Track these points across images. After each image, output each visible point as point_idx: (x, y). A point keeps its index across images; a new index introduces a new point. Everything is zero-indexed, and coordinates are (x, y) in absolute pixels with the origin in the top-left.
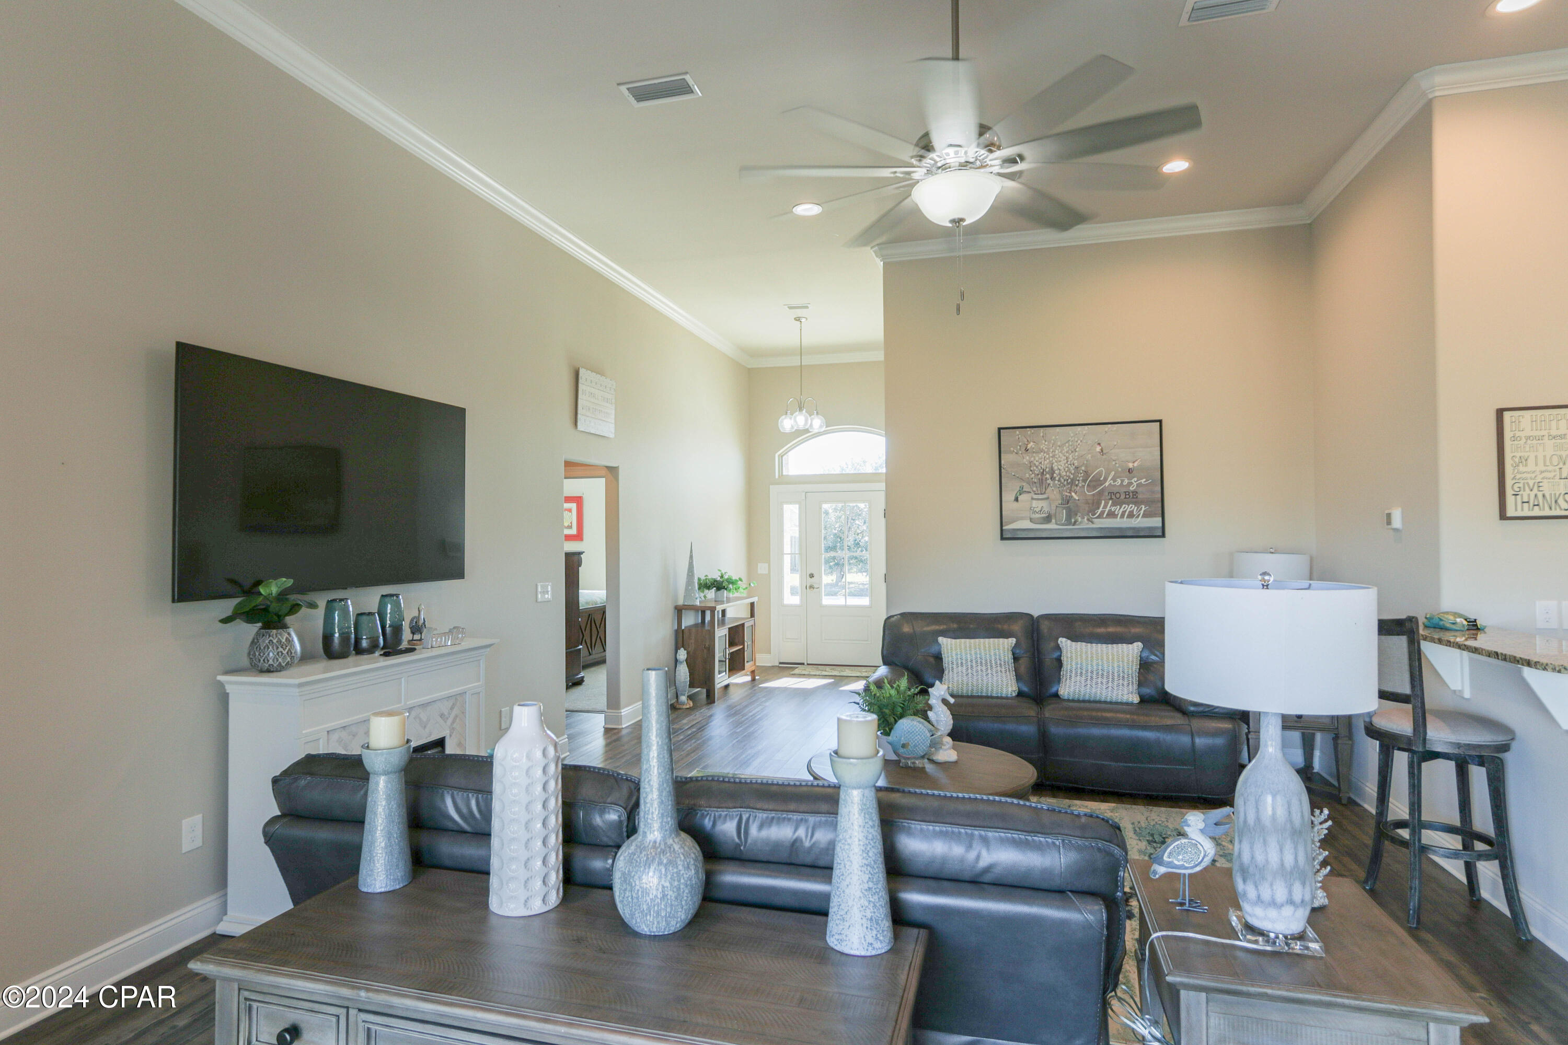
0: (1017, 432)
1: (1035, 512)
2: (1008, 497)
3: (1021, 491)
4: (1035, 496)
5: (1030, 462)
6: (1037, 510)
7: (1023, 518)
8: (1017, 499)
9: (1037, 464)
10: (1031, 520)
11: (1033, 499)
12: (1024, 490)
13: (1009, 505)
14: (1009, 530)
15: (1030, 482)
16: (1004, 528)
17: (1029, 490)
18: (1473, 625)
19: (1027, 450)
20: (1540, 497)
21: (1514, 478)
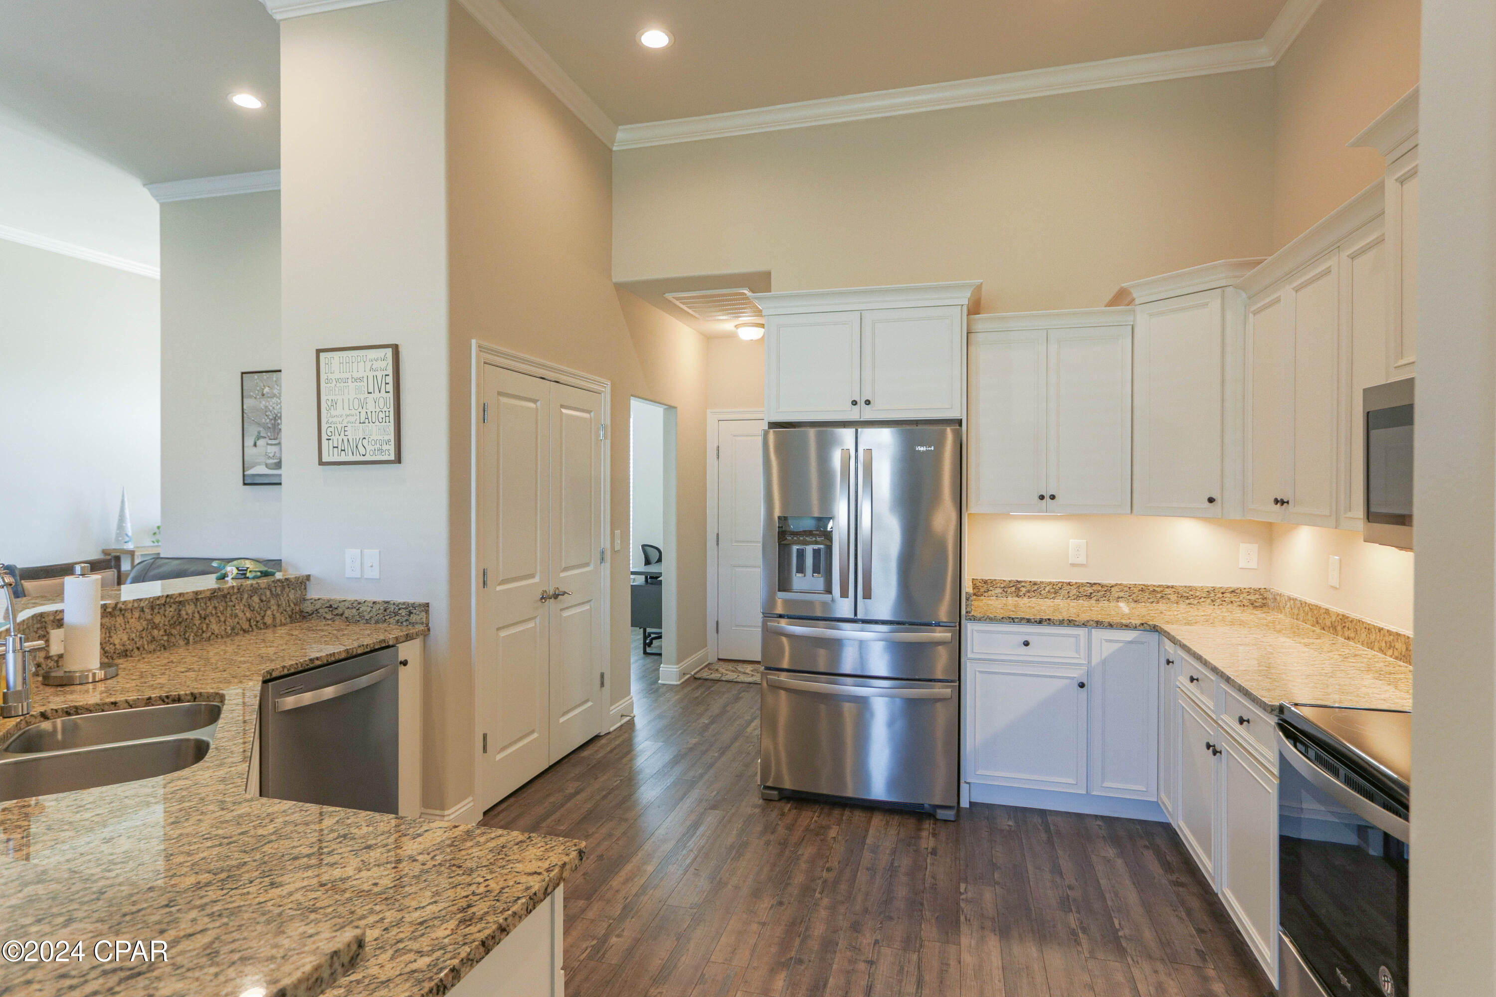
0: (256, 376)
1: (269, 457)
2: (249, 442)
3: (259, 437)
4: (270, 442)
5: (266, 407)
6: (271, 455)
7: (259, 464)
8: (255, 445)
9: (271, 408)
10: (267, 466)
11: (268, 444)
12: (262, 435)
13: (250, 451)
14: (249, 475)
15: (267, 428)
16: (245, 473)
17: (265, 435)
18: (242, 574)
19: (263, 395)
20: (345, 441)
21: (327, 422)
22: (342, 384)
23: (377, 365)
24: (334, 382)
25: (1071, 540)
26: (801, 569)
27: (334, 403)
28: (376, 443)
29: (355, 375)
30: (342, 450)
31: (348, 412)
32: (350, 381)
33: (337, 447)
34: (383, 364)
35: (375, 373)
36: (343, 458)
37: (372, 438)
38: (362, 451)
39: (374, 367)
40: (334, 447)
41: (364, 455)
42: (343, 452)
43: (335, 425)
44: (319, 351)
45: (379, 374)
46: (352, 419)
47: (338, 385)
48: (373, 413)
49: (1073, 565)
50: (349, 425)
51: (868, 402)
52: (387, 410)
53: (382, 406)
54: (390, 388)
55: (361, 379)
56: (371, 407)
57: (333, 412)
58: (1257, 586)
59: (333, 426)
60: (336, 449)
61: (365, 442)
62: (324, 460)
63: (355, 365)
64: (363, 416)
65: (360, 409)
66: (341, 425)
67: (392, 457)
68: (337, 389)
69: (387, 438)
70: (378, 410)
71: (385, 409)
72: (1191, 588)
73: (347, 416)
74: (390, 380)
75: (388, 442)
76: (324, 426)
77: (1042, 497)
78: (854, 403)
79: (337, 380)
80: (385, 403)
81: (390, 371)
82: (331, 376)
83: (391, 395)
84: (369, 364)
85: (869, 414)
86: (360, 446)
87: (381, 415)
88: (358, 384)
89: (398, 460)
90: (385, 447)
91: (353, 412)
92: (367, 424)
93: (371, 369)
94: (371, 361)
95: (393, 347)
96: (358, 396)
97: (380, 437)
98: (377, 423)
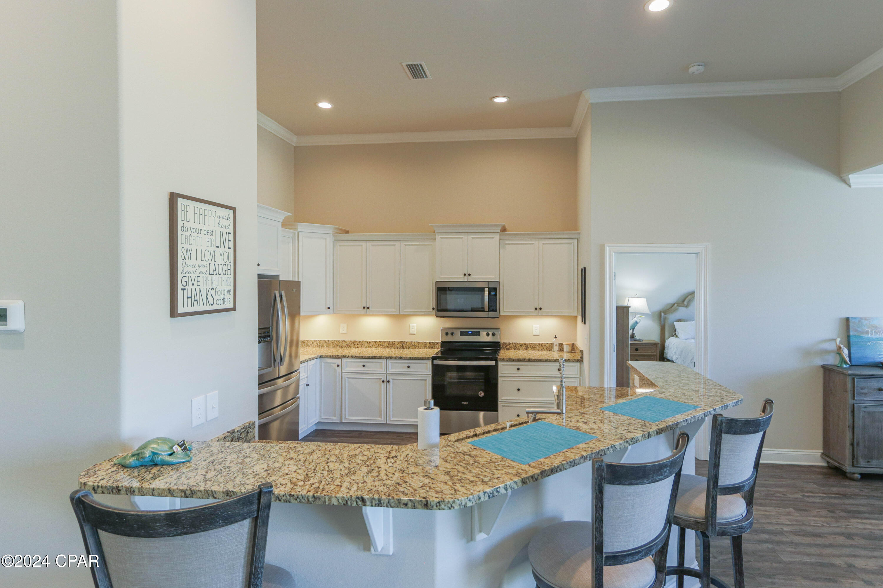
20: (198, 292)
21: (183, 272)
22: (196, 235)
24: (189, 232)
27: (189, 253)
28: (221, 294)
29: (207, 228)
30: (195, 301)
31: (201, 263)
32: (202, 232)
33: (191, 297)
34: (224, 222)
35: (221, 229)
36: (197, 308)
37: (219, 288)
38: (211, 301)
39: (221, 224)
40: (188, 298)
41: (212, 305)
42: (196, 302)
43: (190, 275)
45: (225, 231)
46: (203, 270)
47: (193, 234)
48: (220, 265)
50: (201, 275)
52: (229, 264)
53: (224, 259)
54: (231, 244)
55: (211, 232)
56: (218, 259)
57: (188, 262)
59: (187, 275)
60: (189, 300)
61: (213, 293)
62: (179, 311)
63: (207, 217)
64: (212, 266)
65: (210, 261)
66: (195, 275)
67: (232, 306)
68: (192, 239)
69: (228, 288)
70: (223, 263)
71: (228, 263)
73: (201, 266)
74: (231, 237)
75: (229, 292)
76: (180, 276)
79: (192, 229)
80: (228, 259)
81: (231, 229)
82: (186, 224)
83: (232, 250)
84: (217, 220)
86: (209, 296)
87: (225, 268)
88: (210, 237)
89: (234, 308)
90: (227, 297)
91: (205, 263)
92: (215, 275)
93: (219, 225)
94: (219, 217)
95: (234, 209)
96: (209, 248)
97: (224, 288)
98: (222, 274)
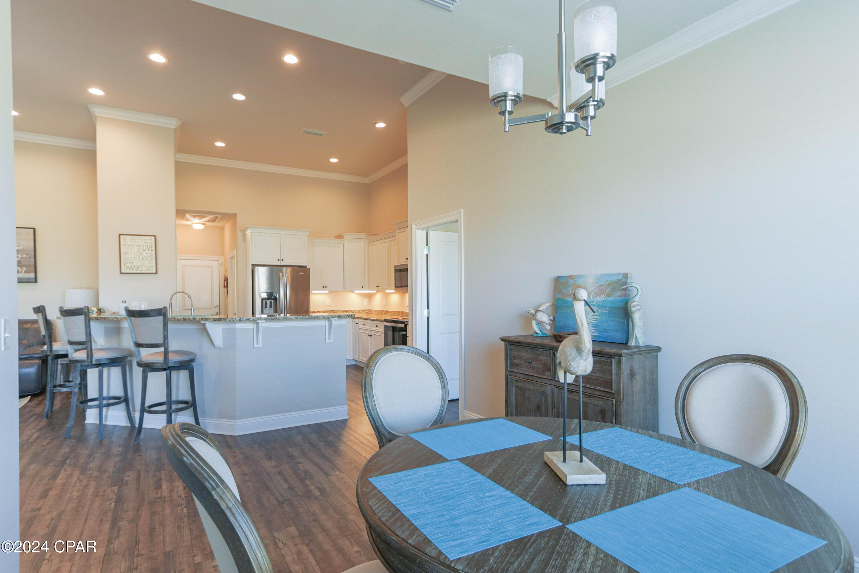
20: (133, 266)
21: (124, 259)
22: (131, 247)
23: (147, 241)
24: (127, 246)
25: (327, 300)
26: (266, 307)
27: (127, 253)
28: (147, 267)
29: (138, 244)
30: (131, 269)
31: (134, 256)
32: (135, 246)
33: (129, 268)
34: (150, 242)
35: (146, 244)
36: (132, 271)
37: (145, 265)
39: (146, 242)
41: (142, 271)
43: (128, 260)
44: (120, 235)
45: (149, 245)
46: (136, 259)
47: (129, 247)
48: (146, 258)
49: (328, 306)
50: (135, 261)
51: (282, 260)
53: (150, 254)
54: (154, 249)
55: (140, 246)
56: (144, 254)
57: (127, 256)
58: (367, 309)
59: (126, 260)
60: (128, 269)
61: (142, 267)
62: (123, 271)
63: (137, 241)
64: (141, 258)
65: (140, 256)
66: (131, 261)
67: (155, 272)
69: (152, 265)
70: (148, 256)
71: (151, 256)
72: (354, 310)
73: (134, 257)
74: (154, 247)
75: (152, 267)
76: (122, 261)
77: (323, 287)
78: (279, 260)
79: (129, 245)
80: (151, 254)
81: (154, 244)
82: (125, 243)
83: (153, 252)
85: (283, 263)
86: (140, 268)
87: (149, 258)
88: (139, 247)
89: (156, 273)
90: (151, 268)
91: (136, 256)
92: (143, 260)
93: (145, 242)
94: (145, 240)
95: (155, 236)
96: (139, 251)
97: (148, 265)
98: (147, 260)
